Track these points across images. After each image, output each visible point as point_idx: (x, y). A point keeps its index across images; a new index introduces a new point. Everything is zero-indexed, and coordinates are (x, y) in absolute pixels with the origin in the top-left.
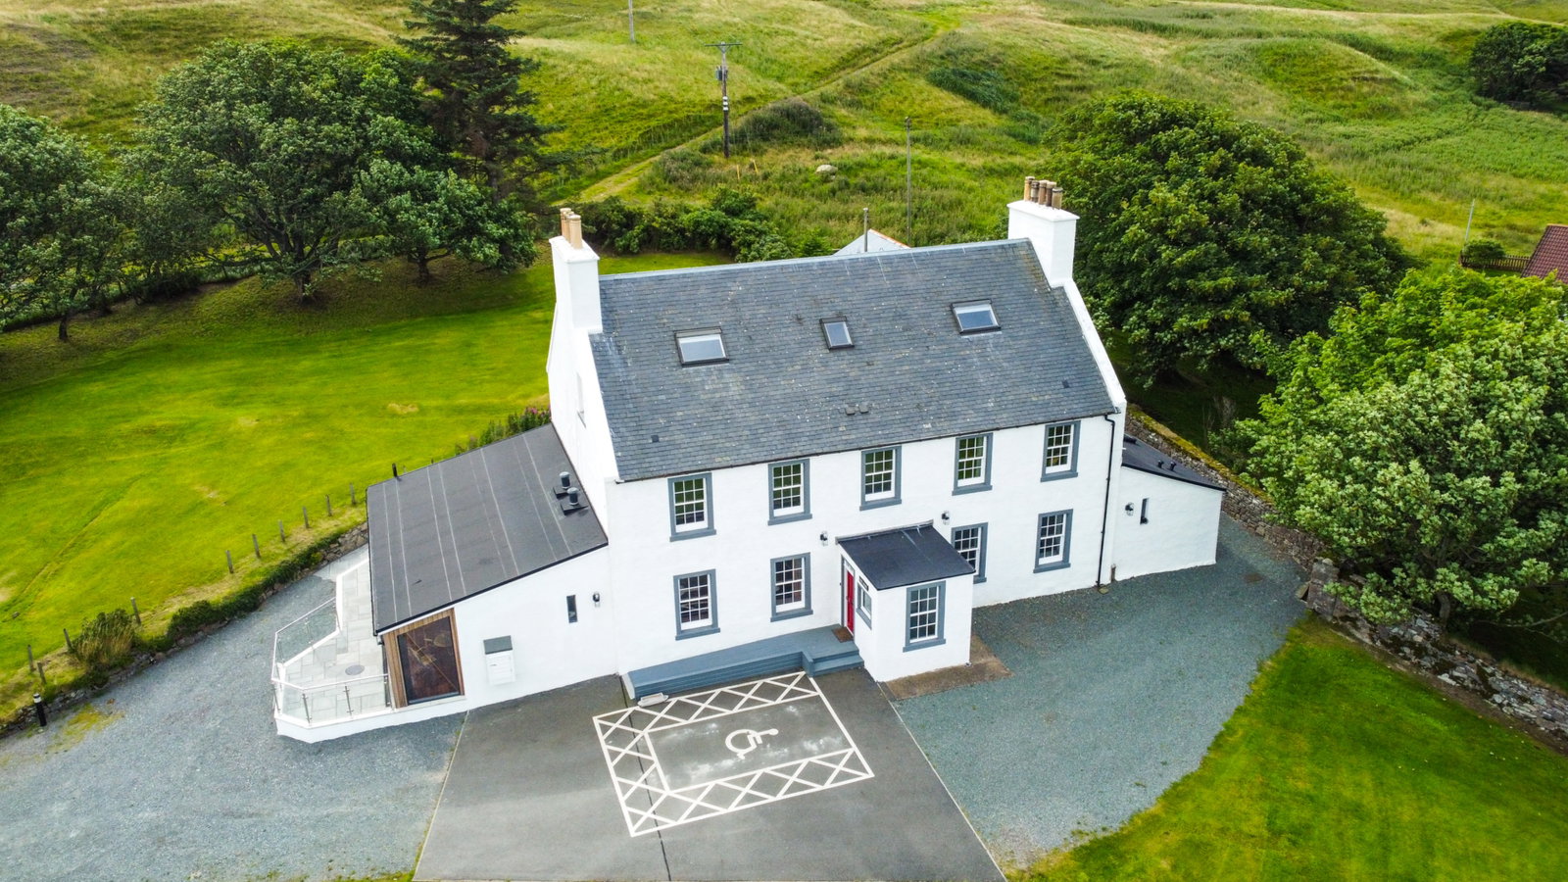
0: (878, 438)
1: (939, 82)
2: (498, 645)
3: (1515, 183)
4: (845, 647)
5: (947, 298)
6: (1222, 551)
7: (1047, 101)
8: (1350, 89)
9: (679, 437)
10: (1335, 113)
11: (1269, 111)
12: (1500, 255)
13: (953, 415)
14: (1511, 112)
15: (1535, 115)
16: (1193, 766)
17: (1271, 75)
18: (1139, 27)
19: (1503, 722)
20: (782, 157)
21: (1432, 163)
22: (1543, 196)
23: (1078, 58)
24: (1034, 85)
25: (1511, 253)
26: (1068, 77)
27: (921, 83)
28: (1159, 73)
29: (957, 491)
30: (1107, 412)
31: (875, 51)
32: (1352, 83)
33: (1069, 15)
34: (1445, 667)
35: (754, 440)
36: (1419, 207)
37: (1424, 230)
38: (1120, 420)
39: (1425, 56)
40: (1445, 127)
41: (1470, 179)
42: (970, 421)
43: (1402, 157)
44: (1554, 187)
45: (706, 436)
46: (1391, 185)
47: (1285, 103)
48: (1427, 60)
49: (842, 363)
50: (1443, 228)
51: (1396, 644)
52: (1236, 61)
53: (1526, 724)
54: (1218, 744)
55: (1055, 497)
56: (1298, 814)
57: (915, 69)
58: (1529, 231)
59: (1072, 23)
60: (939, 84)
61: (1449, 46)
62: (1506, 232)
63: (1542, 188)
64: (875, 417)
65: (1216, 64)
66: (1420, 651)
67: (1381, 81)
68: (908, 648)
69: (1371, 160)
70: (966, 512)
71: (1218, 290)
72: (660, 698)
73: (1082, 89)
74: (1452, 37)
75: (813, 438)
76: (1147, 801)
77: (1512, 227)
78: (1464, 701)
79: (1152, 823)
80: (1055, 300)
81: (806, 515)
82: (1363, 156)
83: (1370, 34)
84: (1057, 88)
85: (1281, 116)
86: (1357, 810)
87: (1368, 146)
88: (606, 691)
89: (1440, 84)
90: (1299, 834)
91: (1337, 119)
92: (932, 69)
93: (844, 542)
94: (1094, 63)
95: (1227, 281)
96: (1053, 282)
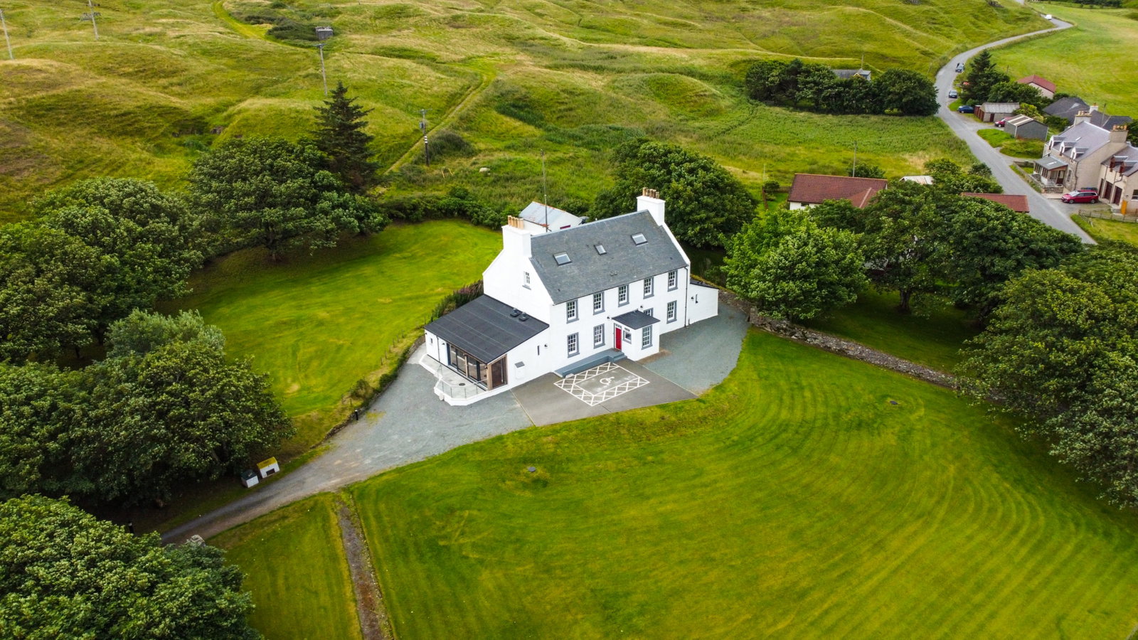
0: (622, 283)
1: (504, 111)
2: (520, 365)
3: (776, 148)
4: (619, 353)
5: (629, 233)
6: (719, 311)
7: (558, 118)
8: (696, 102)
9: (566, 289)
10: (692, 115)
11: (663, 117)
12: (778, 187)
13: (642, 272)
14: (767, 108)
15: (778, 109)
16: (734, 365)
17: (658, 95)
18: (584, 68)
19: (812, 346)
20: (455, 163)
21: (740, 140)
22: (788, 154)
23: (563, 91)
24: (548, 110)
25: (782, 184)
26: (563, 103)
27: (494, 113)
28: (604, 98)
29: (645, 298)
30: (685, 266)
31: (461, 95)
32: (696, 99)
33: (546, 63)
34: (793, 334)
35: (587, 287)
36: (740, 163)
37: (745, 175)
38: (689, 268)
39: (724, 77)
40: (742, 119)
41: (757, 147)
42: (647, 274)
43: (727, 138)
44: (792, 149)
45: (573, 288)
46: (726, 153)
47: (667, 111)
48: (724, 80)
49: (604, 259)
50: (752, 174)
51: (778, 329)
52: (639, 88)
53: (817, 346)
54: (739, 360)
55: (672, 297)
56: (765, 373)
57: (487, 103)
58: (786, 172)
59: (549, 67)
60: (503, 113)
61: (734, 71)
62: (778, 174)
63: (788, 150)
64: (619, 276)
65: (630, 91)
66: (785, 330)
67: (709, 96)
68: (643, 348)
69: (715, 140)
70: (647, 305)
71: (701, 219)
72: (572, 375)
73: (571, 109)
74: (734, 65)
75: (605, 284)
76: (726, 375)
77: (779, 171)
78: (800, 342)
79: (730, 380)
80: (660, 229)
81: (603, 311)
82: (710, 138)
83: (696, 65)
84: (560, 111)
85: (668, 119)
86: (779, 370)
87: (711, 133)
88: (549, 378)
89: (733, 93)
90: (767, 378)
91: (693, 119)
92: (496, 104)
93: (614, 319)
94: (571, 93)
95: (703, 215)
96: (659, 224)
